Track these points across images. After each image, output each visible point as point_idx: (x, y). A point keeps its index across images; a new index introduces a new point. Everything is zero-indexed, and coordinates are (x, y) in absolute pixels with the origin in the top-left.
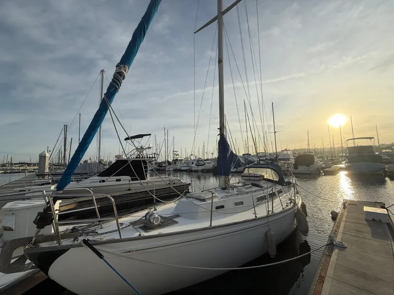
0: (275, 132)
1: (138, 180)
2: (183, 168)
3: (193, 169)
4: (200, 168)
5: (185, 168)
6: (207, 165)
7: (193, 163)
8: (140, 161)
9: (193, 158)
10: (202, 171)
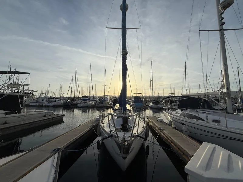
0: (105, 86)
1: (17, 113)
2: (31, 104)
3: (44, 105)
4: (51, 104)
5: (35, 104)
6: (58, 102)
7: (43, 100)
8: (17, 95)
9: (44, 96)
10: (53, 106)
